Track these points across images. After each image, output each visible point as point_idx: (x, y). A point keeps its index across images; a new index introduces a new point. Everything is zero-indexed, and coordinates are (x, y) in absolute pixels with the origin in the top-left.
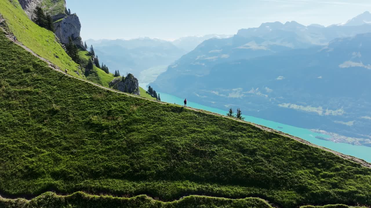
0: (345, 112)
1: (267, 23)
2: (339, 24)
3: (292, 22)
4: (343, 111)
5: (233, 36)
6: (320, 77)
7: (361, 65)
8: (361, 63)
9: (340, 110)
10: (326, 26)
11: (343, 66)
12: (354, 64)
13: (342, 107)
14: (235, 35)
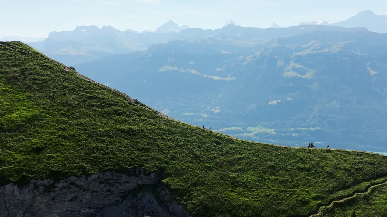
0: (170, 112)
1: (82, 26)
2: (150, 30)
3: (108, 26)
4: (168, 111)
5: (45, 39)
6: (145, 81)
7: (175, 68)
8: (176, 67)
9: (165, 110)
10: (140, 32)
11: (162, 70)
12: (171, 68)
13: (167, 108)
14: (46, 39)
